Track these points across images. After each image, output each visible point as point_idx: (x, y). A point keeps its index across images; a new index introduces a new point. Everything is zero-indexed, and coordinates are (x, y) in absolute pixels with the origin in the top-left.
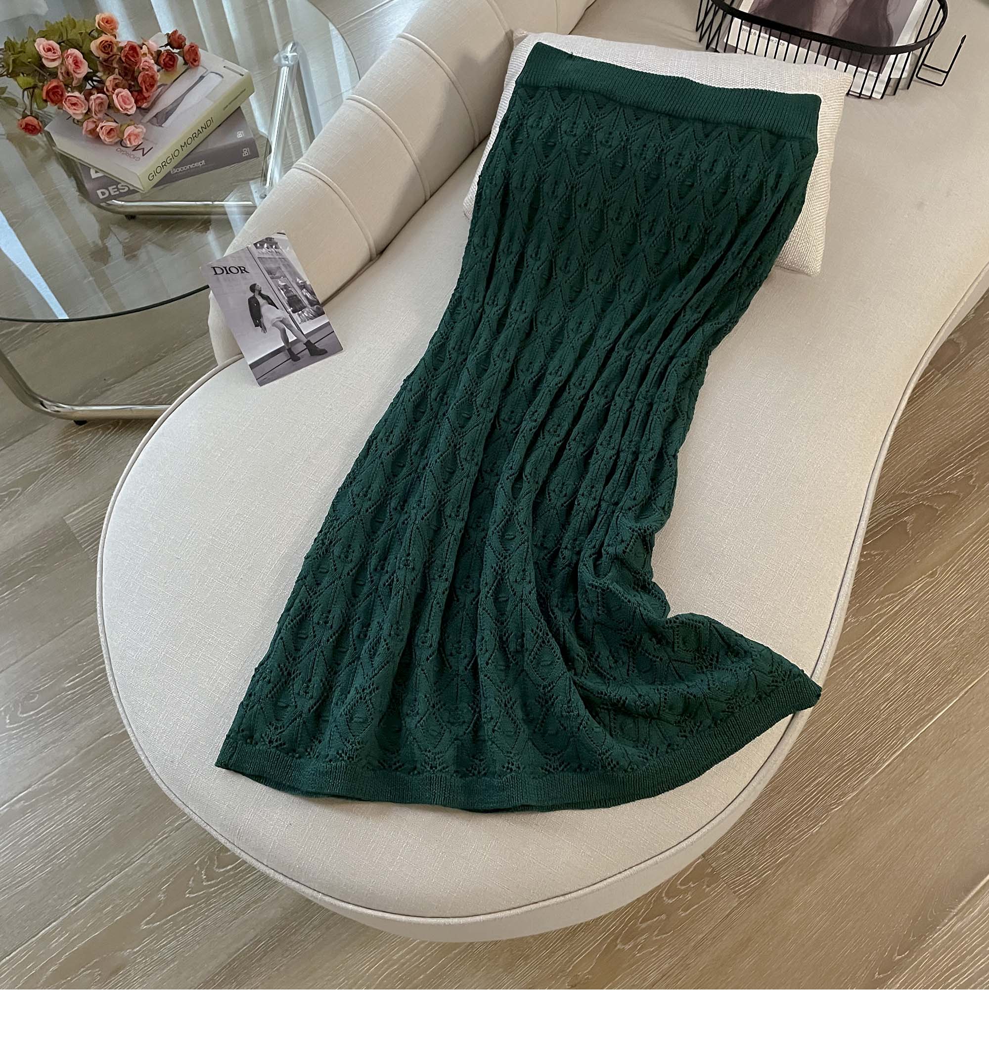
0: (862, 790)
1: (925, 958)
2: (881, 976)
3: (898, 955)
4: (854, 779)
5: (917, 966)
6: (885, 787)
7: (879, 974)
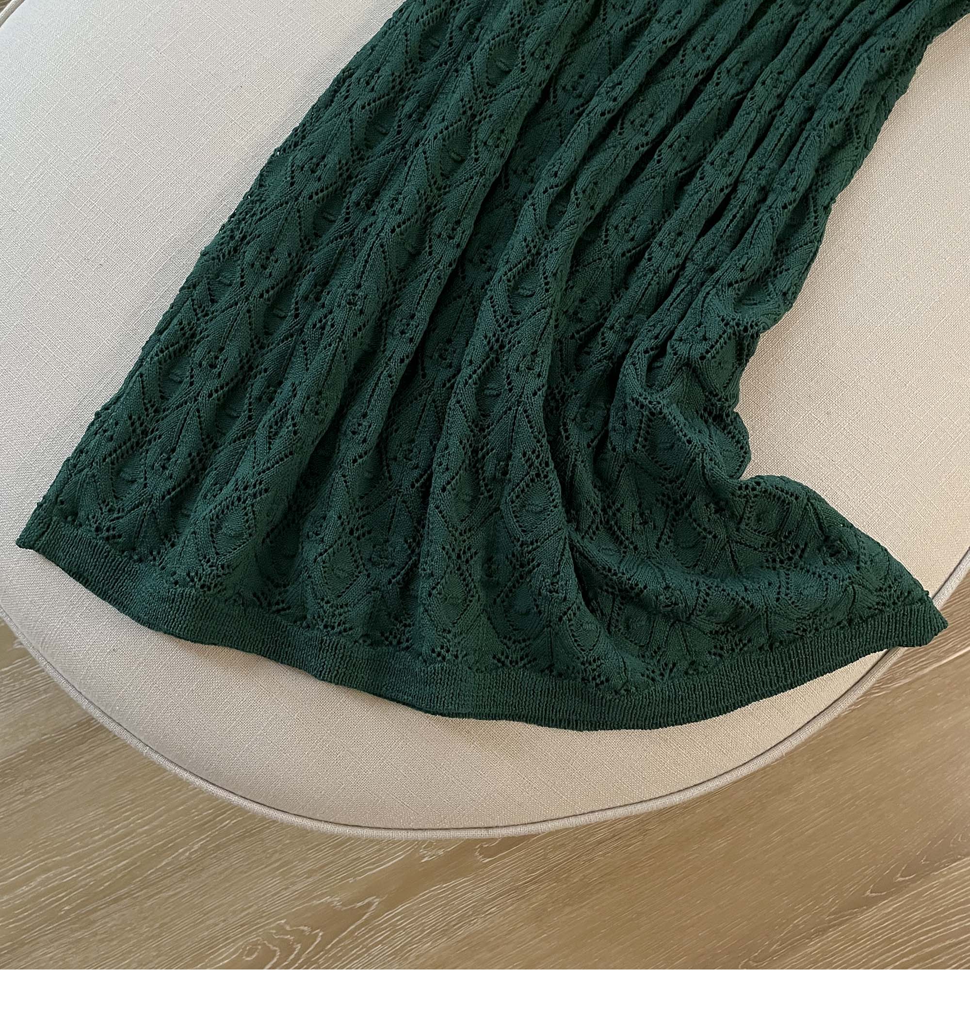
0: (918, 679)
1: (932, 887)
2: (874, 894)
3: (901, 876)
4: (912, 664)
5: (920, 894)
6: (948, 682)
7: (871, 892)
